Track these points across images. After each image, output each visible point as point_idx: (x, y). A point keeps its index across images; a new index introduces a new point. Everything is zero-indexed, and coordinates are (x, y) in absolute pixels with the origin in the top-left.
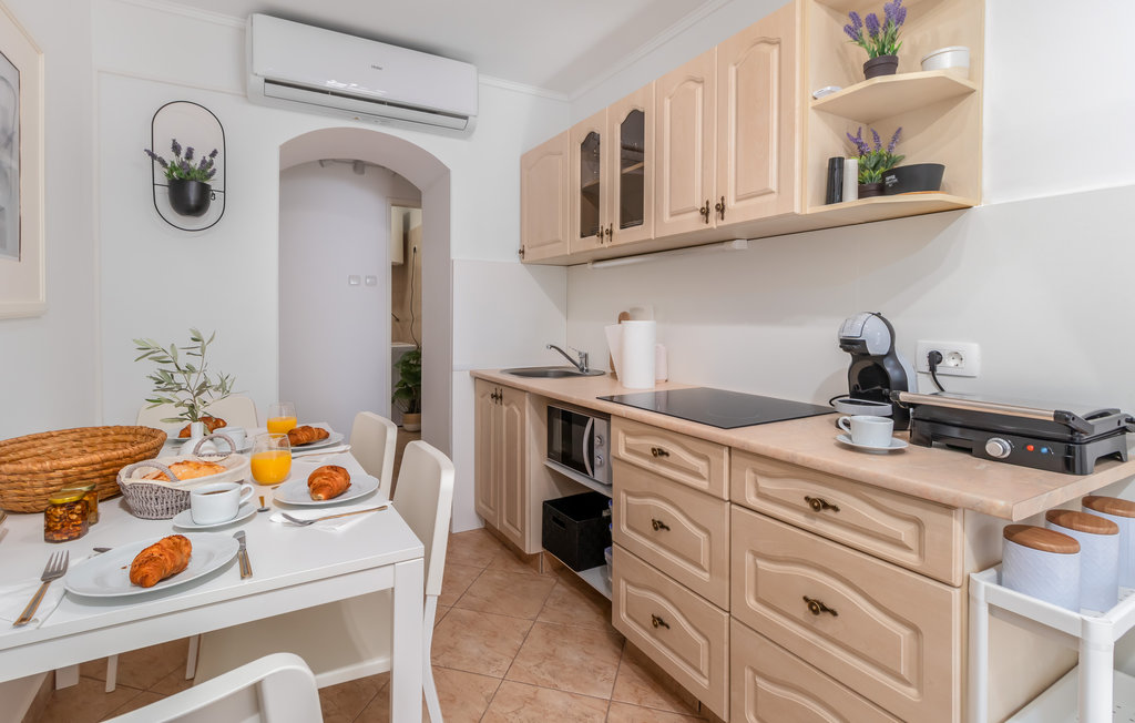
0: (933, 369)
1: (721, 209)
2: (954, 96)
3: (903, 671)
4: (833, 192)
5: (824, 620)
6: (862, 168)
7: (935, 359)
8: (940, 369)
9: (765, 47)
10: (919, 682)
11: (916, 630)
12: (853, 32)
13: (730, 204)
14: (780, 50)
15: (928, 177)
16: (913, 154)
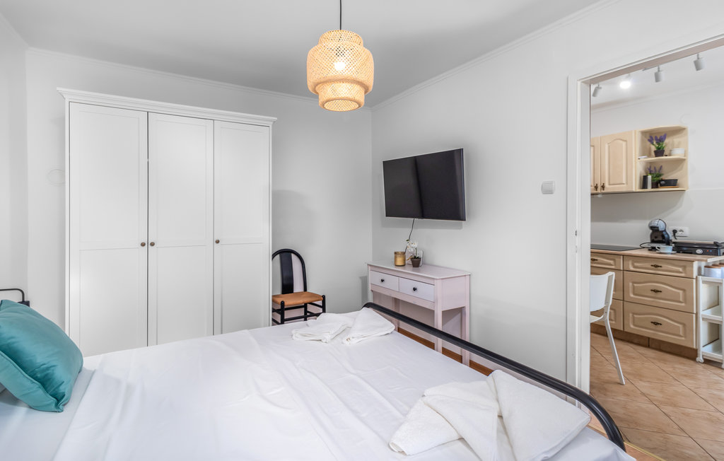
0: (674, 235)
1: (603, 187)
2: (680, 162)
3: (681, 300)
4: (644, 185)
5: (659, 295)
6: (652, 177)
7: (675, 232)
8: (676, 235)
9: (621, 142)
10: (685, 301)
11: (684, 290)
12: (651, 141)
13: (607, 185)
14: (627, 145)
15: (673, 183)
16: (668, 176)
